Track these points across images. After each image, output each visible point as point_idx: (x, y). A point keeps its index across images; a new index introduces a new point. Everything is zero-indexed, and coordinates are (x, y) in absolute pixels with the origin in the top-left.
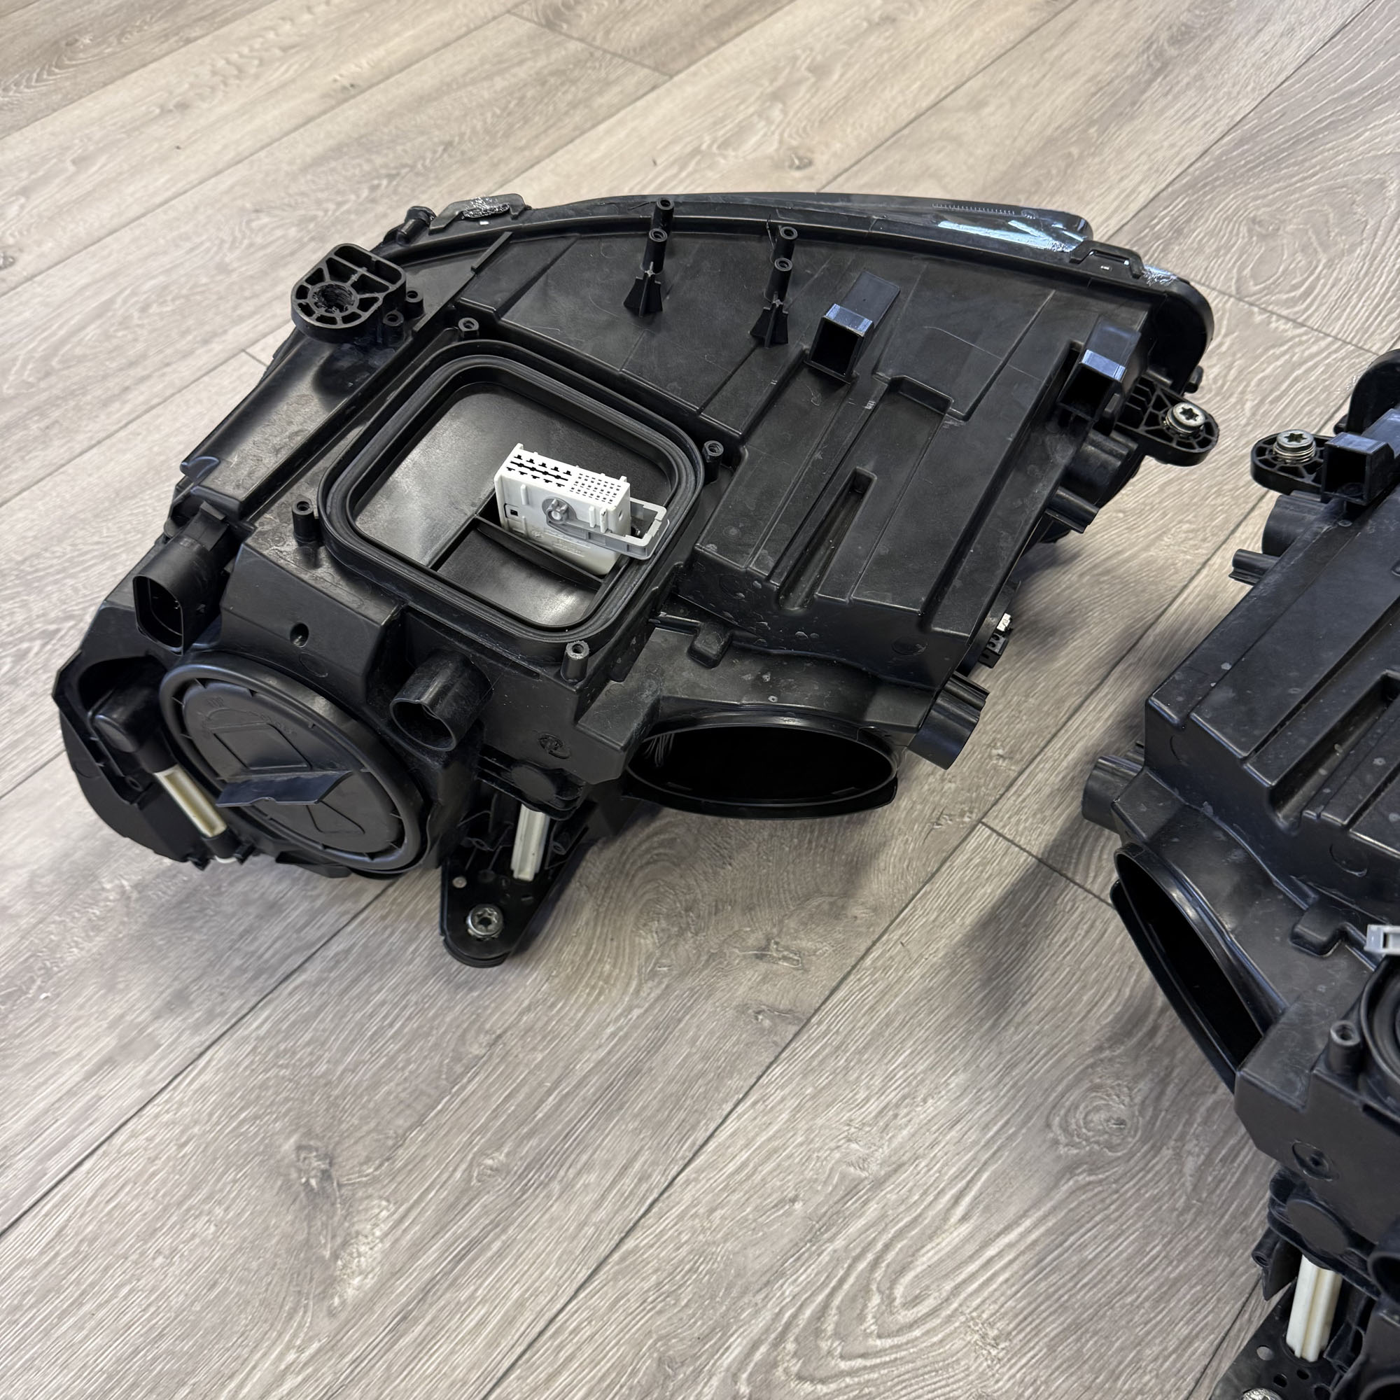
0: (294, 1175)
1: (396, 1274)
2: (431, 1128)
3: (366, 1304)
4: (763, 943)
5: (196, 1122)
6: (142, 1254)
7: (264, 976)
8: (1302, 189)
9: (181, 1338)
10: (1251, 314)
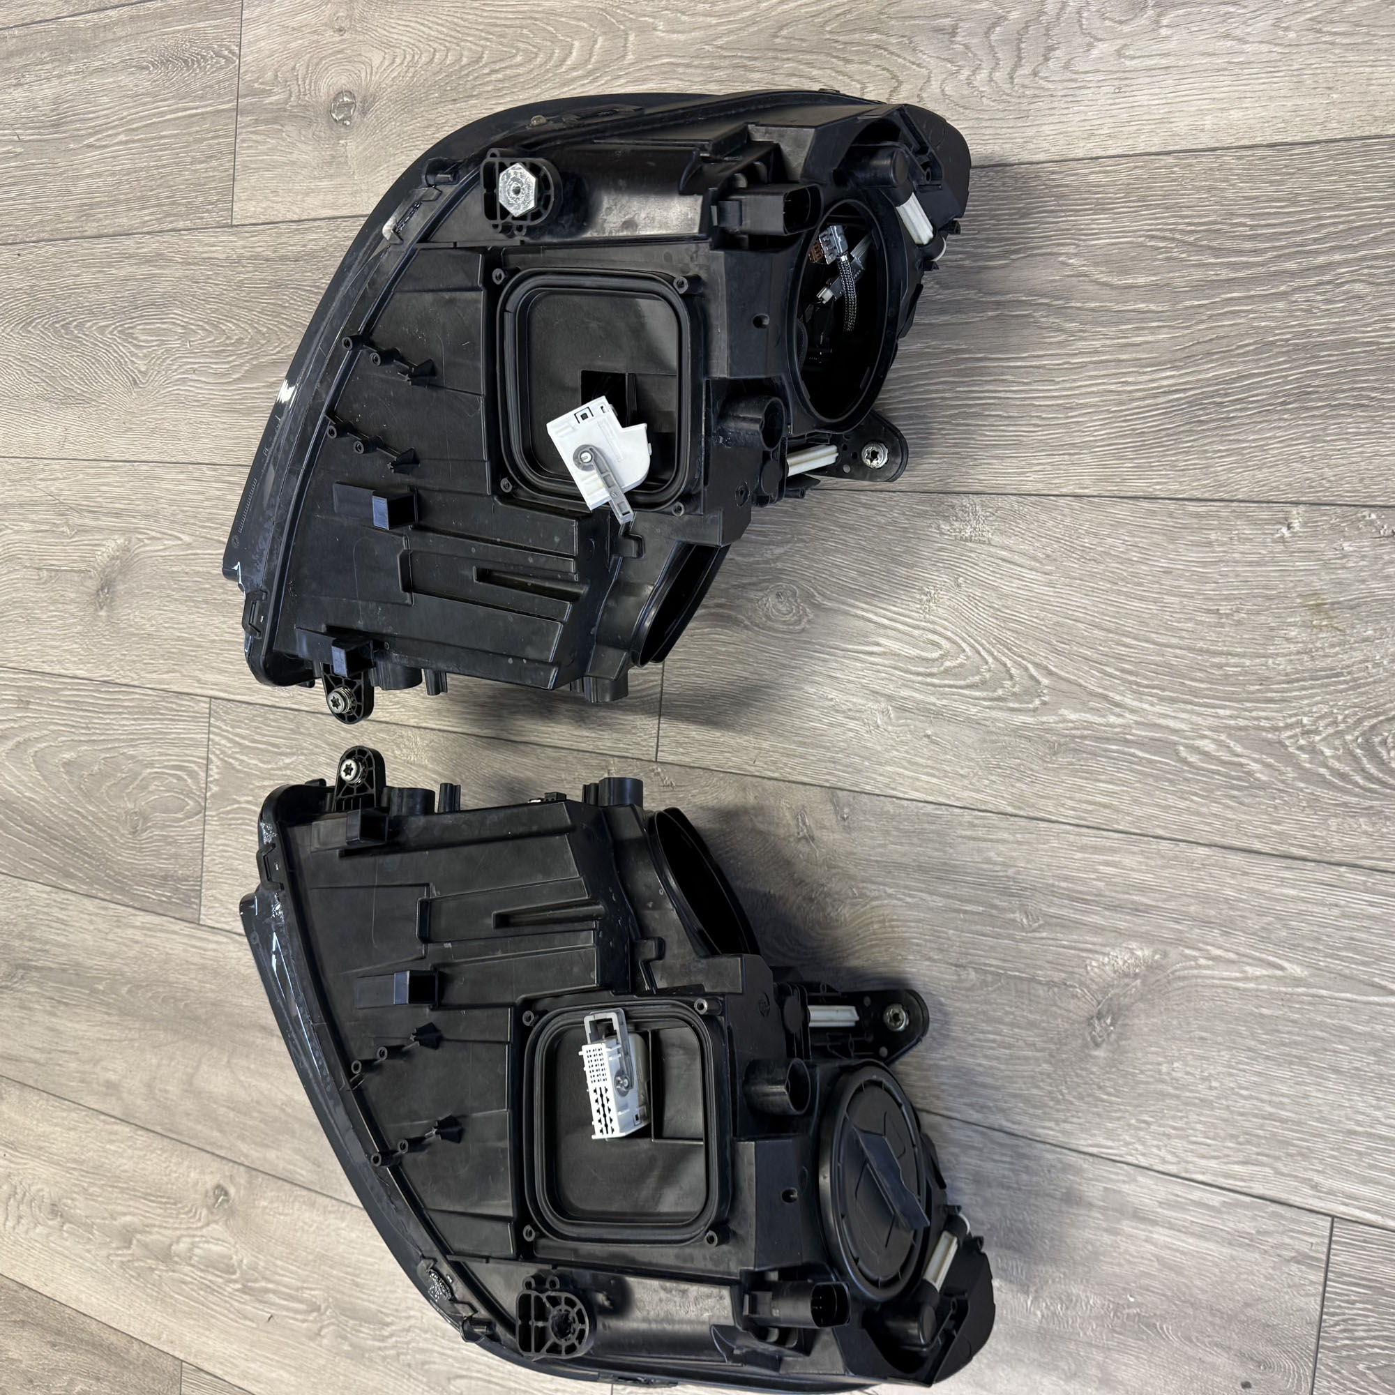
0: (1113, 1036)
1: (1118, 932)
2: (1032, 971)
3: (1147, 939)
4: (803, 841)
5: (1129, 1125)
6: (1219, 1098)
7: (1020, 1150)
8: (93, 814)
9: (1240, 1034)
10: (213, 796)
